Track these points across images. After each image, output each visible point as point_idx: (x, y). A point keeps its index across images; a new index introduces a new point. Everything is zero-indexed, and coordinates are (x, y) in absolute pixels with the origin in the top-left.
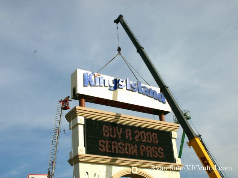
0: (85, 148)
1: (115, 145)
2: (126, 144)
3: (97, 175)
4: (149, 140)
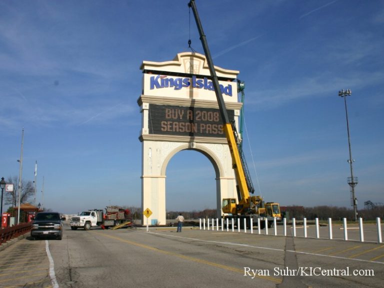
0: (148, 129)
1: (176, 125)
2: (187, 124)
3: (159, 150)
4: (210, 119)
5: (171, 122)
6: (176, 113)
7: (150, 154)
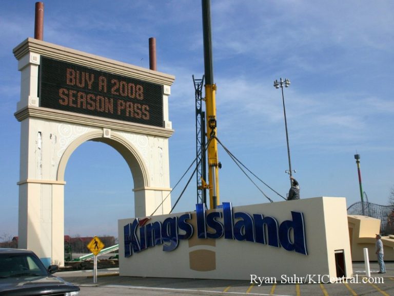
0: (38, 98)
1: (82, 97)
2: (99, 97)
3: (53, 137)
4: (132, 94)
5: (75, 92)
6: (83, 79)
7: (40, 141)
